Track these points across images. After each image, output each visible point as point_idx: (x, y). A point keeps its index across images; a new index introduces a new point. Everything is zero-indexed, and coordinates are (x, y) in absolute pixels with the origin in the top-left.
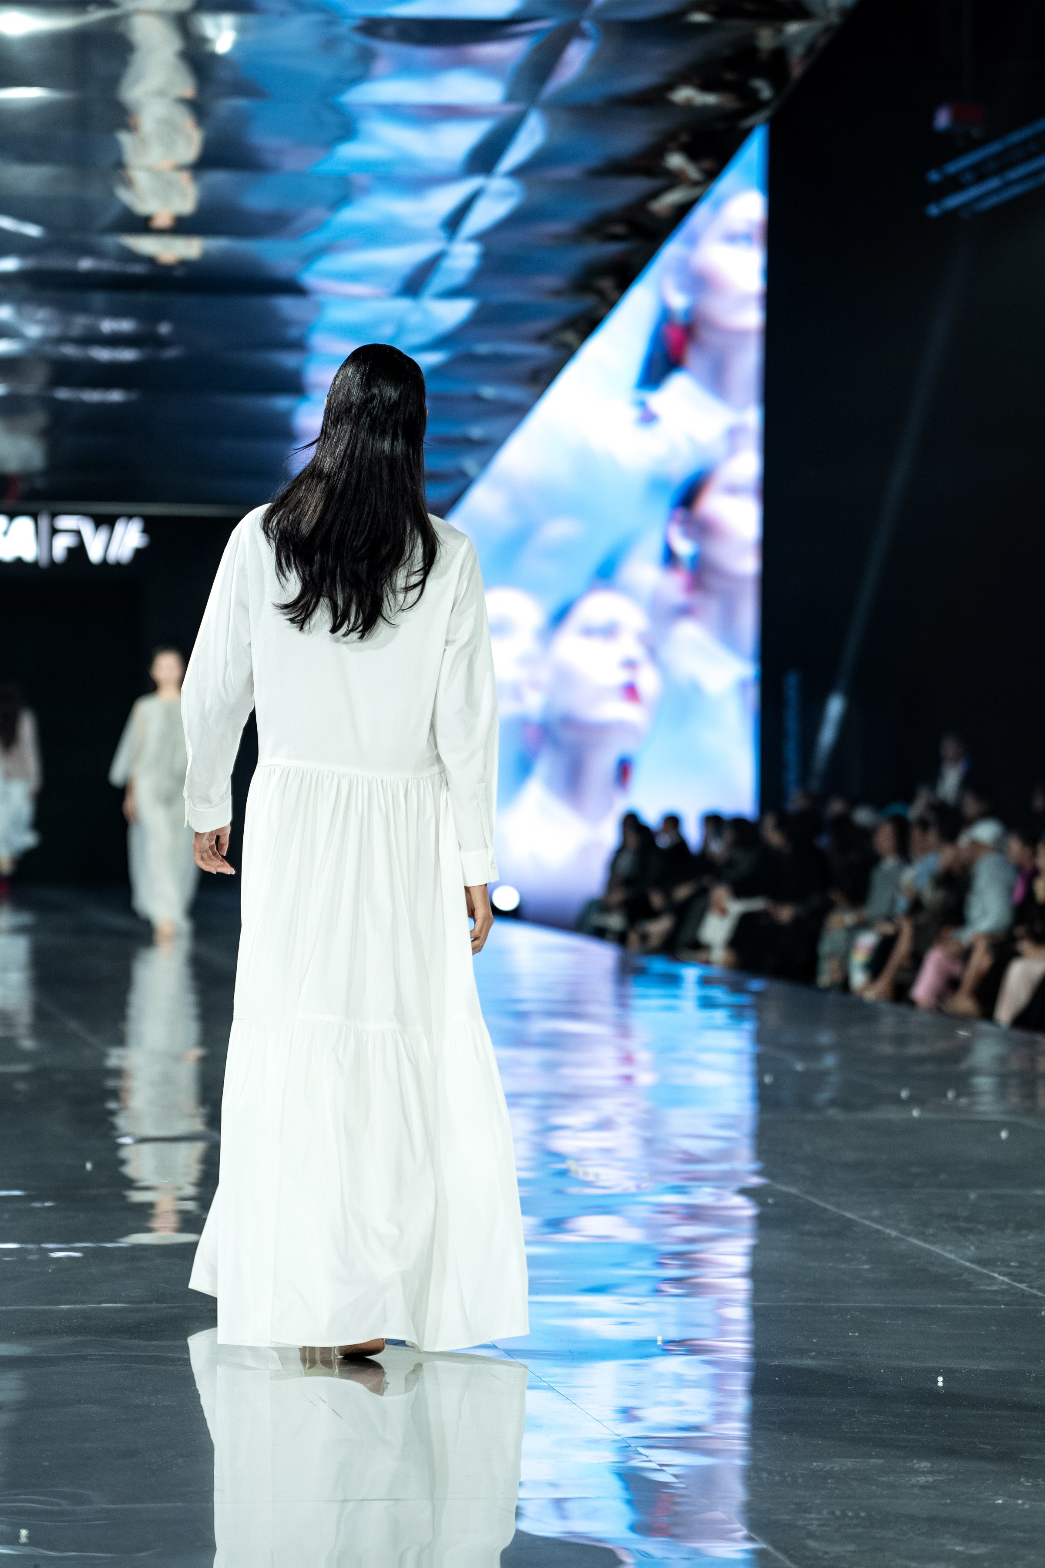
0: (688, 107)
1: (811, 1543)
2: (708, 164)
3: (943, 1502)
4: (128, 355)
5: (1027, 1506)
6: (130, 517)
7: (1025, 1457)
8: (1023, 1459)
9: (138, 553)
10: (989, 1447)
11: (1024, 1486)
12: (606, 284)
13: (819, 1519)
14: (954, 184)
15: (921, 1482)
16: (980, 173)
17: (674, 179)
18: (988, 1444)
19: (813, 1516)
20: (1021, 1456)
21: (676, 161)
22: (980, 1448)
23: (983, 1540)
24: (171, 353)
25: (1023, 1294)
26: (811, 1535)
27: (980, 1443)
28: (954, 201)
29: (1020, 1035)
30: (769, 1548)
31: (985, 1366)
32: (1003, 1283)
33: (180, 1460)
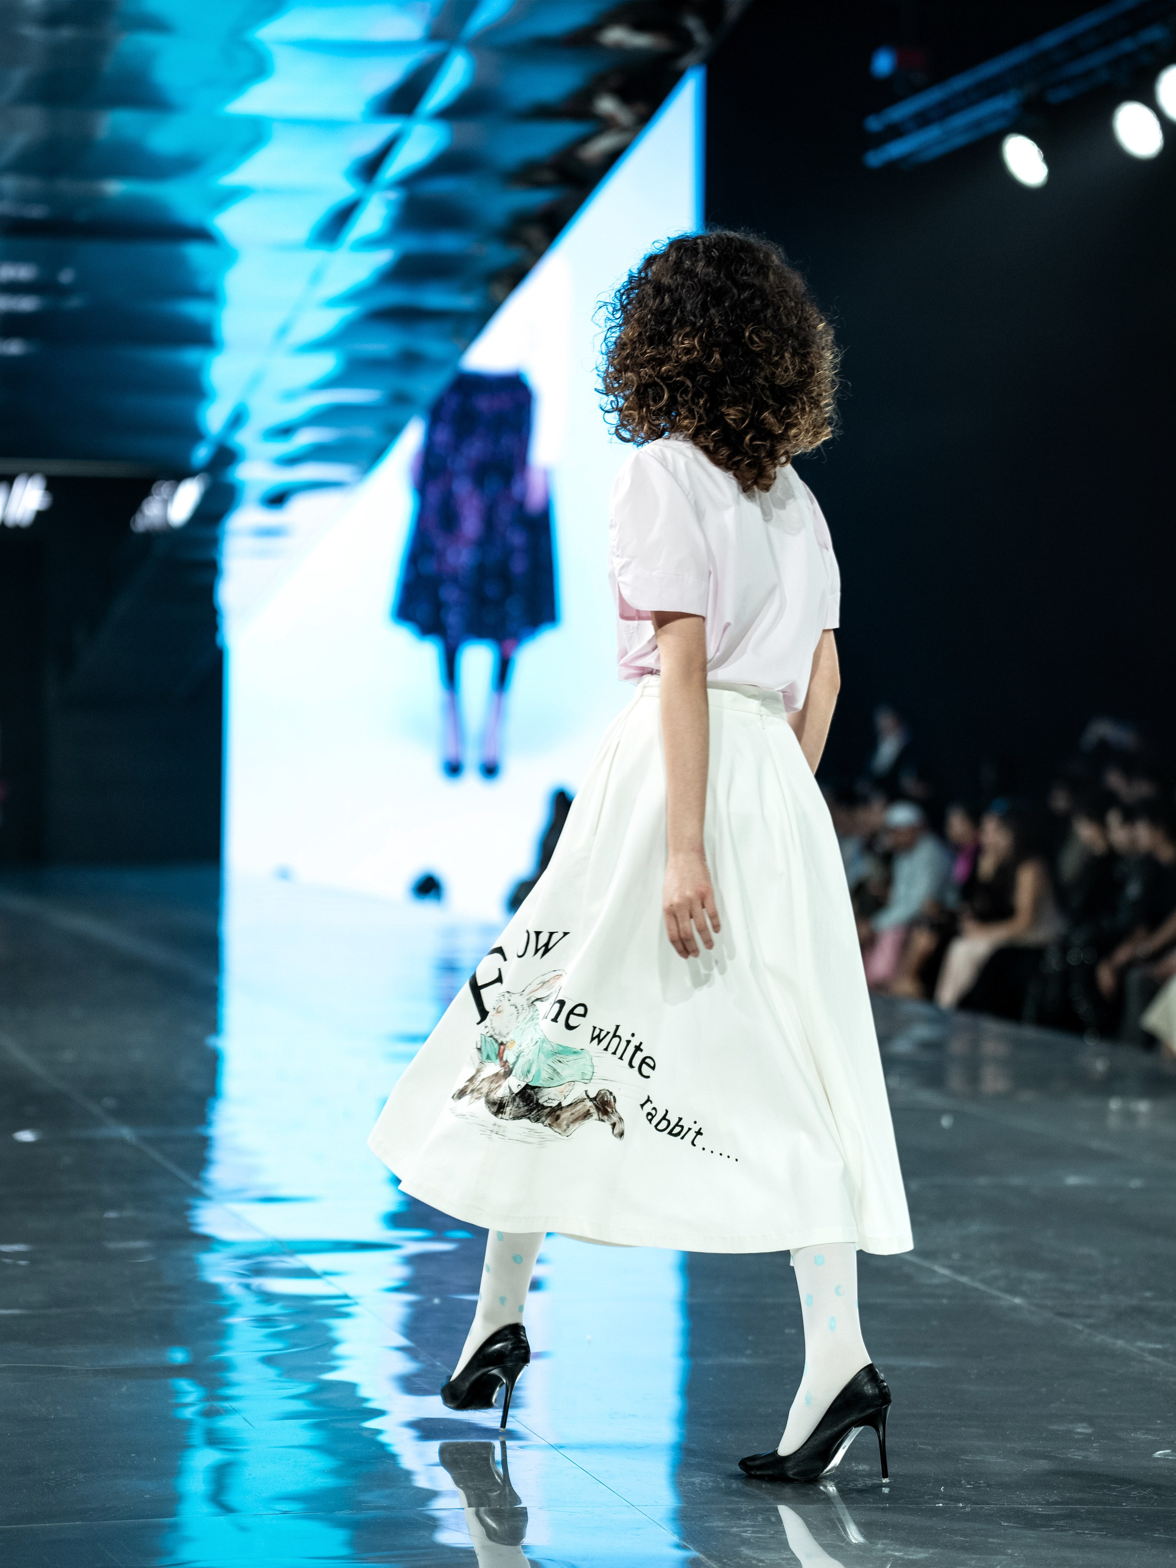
0: (619, 49)
1: (746, 1551)
2: (641, 108)
3: (882, 1506)
4: (27, 304)
5: (968, 1509)
6: (30, 474)
7: (967, 1458)
8: (964, 1459)
9: (40, 515)
10: (929, 1448)
11: (965, 1489)
12: (534, 234)
13: (753, 1526)
14: (895, 132)
15: (859, 1485)
16: (923, 120)
17: (605, 124)
18: (928, 1444)
19: (747, 1522)
20: (962, 1457)
21: (607, 105)
22: (920, 1449)
23: (922, 1545)
24: (74, 303)
25: (964, 1286)
26: (745, 1542)
27: (921, 1444)
28: (896, 149)
29: (963, 1019)
30: (701, 1556)
31: (925, 1363)
32: (944, 1276)
33: (80, 1476)
